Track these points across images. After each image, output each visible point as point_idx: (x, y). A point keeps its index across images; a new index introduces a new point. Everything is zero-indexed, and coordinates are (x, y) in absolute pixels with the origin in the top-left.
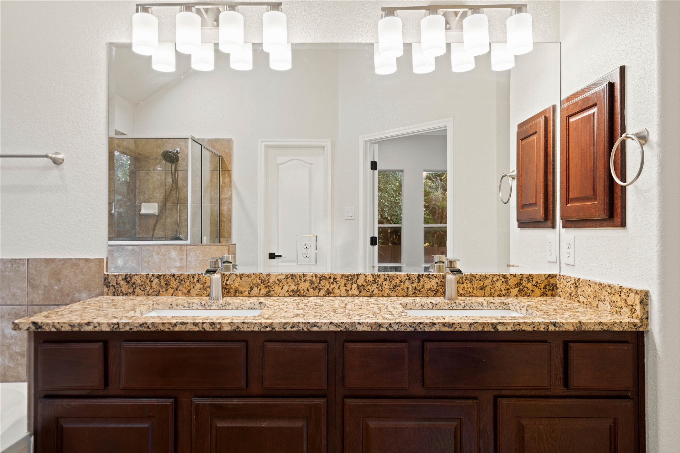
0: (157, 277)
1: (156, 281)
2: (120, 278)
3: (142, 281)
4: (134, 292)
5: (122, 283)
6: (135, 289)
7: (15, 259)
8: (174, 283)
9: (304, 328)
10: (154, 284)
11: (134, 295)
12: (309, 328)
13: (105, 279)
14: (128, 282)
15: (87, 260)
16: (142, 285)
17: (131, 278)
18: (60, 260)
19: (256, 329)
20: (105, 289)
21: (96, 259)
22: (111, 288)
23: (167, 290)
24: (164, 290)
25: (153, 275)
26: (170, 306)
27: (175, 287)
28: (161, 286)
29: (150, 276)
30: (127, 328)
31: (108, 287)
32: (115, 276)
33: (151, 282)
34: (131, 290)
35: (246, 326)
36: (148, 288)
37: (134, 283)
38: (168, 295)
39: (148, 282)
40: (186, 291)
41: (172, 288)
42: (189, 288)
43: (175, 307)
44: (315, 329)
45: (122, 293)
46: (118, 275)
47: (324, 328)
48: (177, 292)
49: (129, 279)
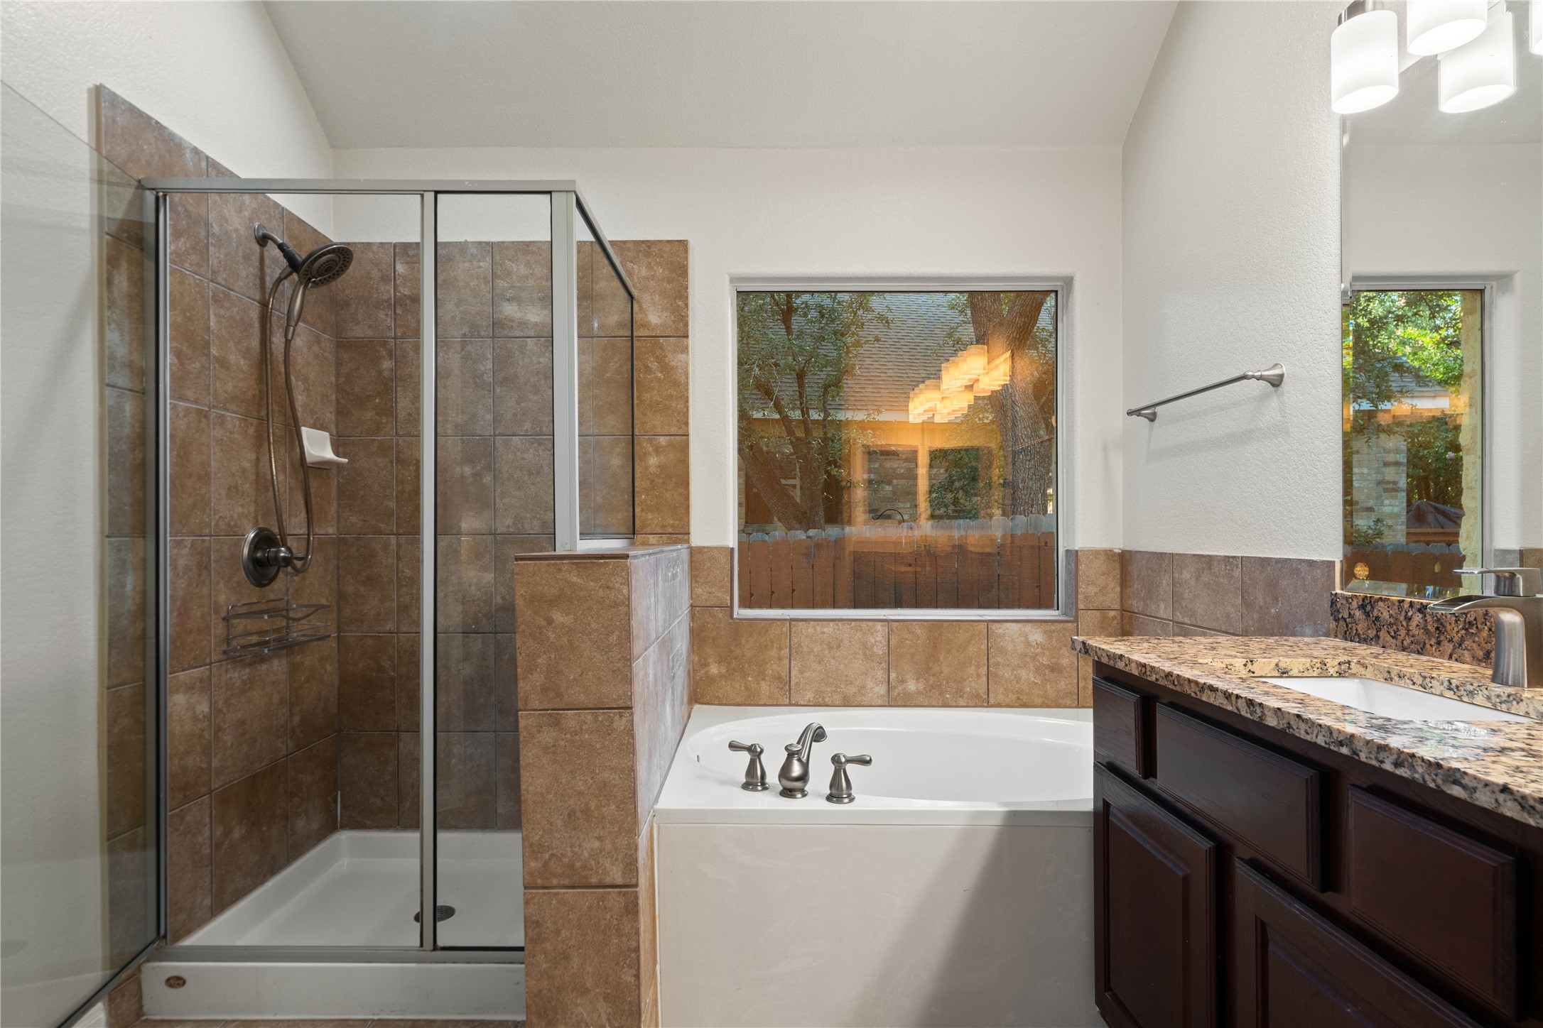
0: (1419, 610)
1: (1418, 618)
2: (1355, 604)
3: (1391, 616)
4: (1377, 637)
5: (1358, 614)
6: (1379, 630)
7: (1228, 557)
8: (1455, 631)
9: (1427, 777)
10: (1413, 624)
11: (1377, 643)
12: (1439, 781)
13: (1333, 603)
14: (1368, 615)
15: (1311, 563)
16: (1391, 624)
17: (1373, 608)
18: (1278, 561)
19: (1320, 741)
20: (1333, 625)
21: (1323, 562)
22: (1342, 623)
23: (1439, 643)
24: (1433, 641)
25: (1411, 604)
26: (1386, 675)
27: (1456, 639)
28: (1427, 632)
29: (1406, 606)
30: (1153, 678)
31: (1337, 620)
32: (1347, 598)
33: (1409, 619)
34: (1372, 633)
35: (1303, 726)
36: (1403, 632)
37: (1377, 618)
38: (1441, 656)
39: (1402, 618)
40: (1480, 654)
41: (1450, 641)
42: (1488, 647)
43: (1396, 678)
44: (1456, 791)
45: (1359, 635)
46: (1352, 597)
47: (1484, 799)
48: (1459, 651)
49: (1368, 608)
